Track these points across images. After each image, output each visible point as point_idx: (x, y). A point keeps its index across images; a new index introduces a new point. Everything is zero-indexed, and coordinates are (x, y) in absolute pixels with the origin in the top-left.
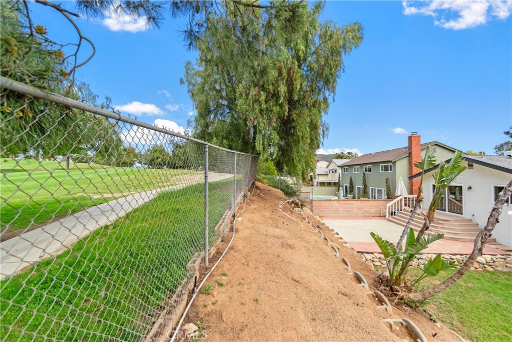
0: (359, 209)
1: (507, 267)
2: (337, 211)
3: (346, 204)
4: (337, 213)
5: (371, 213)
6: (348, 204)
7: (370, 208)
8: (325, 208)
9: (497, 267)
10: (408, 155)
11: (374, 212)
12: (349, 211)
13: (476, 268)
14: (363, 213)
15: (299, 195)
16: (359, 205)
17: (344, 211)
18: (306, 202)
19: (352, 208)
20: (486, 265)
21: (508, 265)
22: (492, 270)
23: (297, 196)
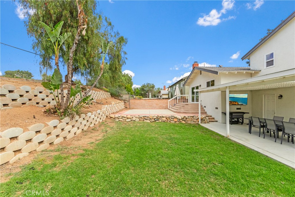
0: (156, 104)
1: (193, 121)
2: (144, 106)
3: (149, 102)
4: (144, 107)
5: (164, 107)
6: (150, 102)
7: (163, 104)
8: (137, 104)
9: (188, 121)
11: (165, 106)
12: (151, 106)
13: (176, 122)
14: (159, 107)
15: (122, 97)
16: (157, 102)
17: (148, 106)
18: (126, 101)
19: (153, 104)
20: (181, 120)
21: (194, 120)
22: (185, 122)
23: (121, 97)
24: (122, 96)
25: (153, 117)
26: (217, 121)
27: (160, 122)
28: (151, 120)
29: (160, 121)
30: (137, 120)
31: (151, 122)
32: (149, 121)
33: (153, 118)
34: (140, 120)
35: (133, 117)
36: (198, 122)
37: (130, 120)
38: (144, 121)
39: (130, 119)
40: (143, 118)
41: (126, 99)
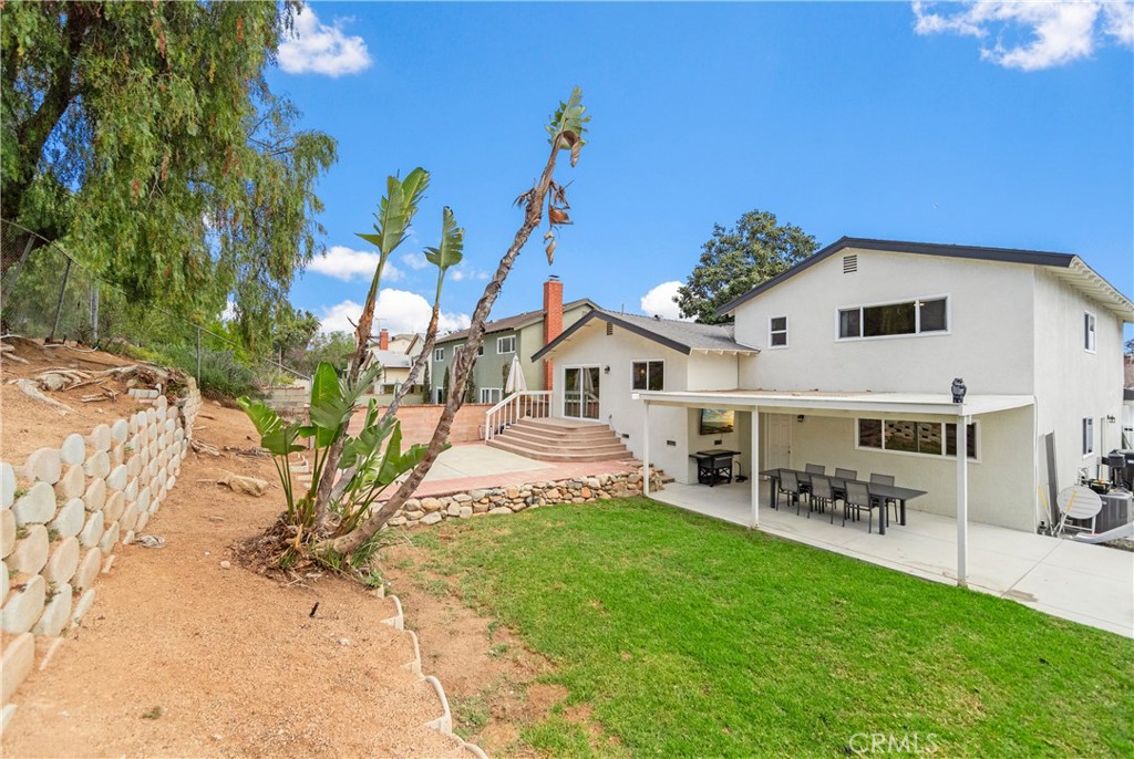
1: (630, 489)
9: (617, 491)
10: (542, 319)
11: (465, 431)
13: (587, 498)
20: (600, 492)
21: (630, 486)
22: (609, 496)
23: (262, 397)
24: (266, 392)
25: (521, 492)
26: (673, 481)
27: (544, 507)
28: (515, 504)
29: (543, 502)
30: (467, 512)
31: (515, 511)
32: (509, 511)
33: (522, 495)
34: (477, 512)
35: (449, 504)
36: (642, 489)
37: (440, 518)
38: (490, 512)
39: (437, 513)
40: (487, 501)
41: (290, 408)
